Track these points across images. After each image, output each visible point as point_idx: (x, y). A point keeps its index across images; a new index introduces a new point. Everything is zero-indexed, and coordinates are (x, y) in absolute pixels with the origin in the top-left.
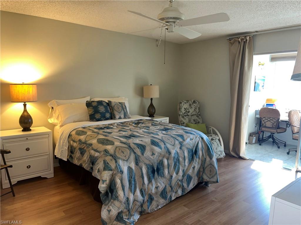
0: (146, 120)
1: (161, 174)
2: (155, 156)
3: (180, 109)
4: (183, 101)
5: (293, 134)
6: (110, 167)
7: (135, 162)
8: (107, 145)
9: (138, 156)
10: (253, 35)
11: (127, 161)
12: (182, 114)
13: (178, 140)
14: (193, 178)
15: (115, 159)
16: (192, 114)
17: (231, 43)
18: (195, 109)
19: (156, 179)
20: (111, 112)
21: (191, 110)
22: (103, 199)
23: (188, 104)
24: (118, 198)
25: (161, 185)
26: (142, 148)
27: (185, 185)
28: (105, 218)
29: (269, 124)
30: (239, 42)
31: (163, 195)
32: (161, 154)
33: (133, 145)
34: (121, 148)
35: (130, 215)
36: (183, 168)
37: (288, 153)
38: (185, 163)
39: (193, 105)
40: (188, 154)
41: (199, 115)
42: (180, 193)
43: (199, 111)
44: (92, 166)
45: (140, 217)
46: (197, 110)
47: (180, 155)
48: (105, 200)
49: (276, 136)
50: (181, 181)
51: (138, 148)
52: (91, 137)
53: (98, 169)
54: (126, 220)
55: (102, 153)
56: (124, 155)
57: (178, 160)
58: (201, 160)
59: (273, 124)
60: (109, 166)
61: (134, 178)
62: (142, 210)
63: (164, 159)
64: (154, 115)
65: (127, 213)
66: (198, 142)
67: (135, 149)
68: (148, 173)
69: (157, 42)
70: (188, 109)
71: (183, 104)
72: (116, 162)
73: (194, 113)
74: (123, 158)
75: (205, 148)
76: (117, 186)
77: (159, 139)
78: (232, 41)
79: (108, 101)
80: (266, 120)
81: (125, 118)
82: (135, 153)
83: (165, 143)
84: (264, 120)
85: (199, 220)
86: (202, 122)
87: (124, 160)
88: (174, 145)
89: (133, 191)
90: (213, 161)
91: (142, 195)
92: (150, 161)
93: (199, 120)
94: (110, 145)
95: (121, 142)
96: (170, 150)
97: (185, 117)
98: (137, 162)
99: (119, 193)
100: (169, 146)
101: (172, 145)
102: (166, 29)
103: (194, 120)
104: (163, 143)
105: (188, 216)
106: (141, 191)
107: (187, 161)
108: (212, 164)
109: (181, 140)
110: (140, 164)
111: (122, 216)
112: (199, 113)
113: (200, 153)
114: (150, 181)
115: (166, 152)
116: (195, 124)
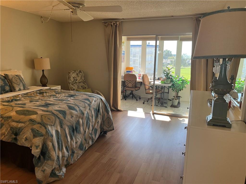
0: (46, 89)
1: (78, 132)
2: (74, 118)
3: (69, 78)
4: (71, 71)
5: (146, 90)
6: (42, 133)
7: (60, 125)
8: (30, 115)
9: (62, 120)
10: (121, 21)
11: (54, 125)
12: (71, 82)
13: (86, 103)
14: (98, 130)
15: (44, 126)
16: (79, 82)
17: (105, 25)
18: (82, 77)
19: (76, 136)
20: (9, 84)
21: (78, 79)
22: (36, 162)
23: (76, 73)
24: (51, 158)
25: (79, 140)
26: (63, 113)
27: (94, 136)
28: (41, 177)
29: (130, 85)
30: (112, 25)
31: (81, 147)
32: (77, 116)
33: (55, 111)
34: (46, 116)
35: (61, 169)
36: (92, 124)
37: (144, 103)
38: (93, 120)
39: (79, 74)
40: (94, 113)
41: (85, 82)
42: (91, 143)
43: (84, 79)
44: (14, 137)
45: (66, 169)
46: (83, 79)
47: (89, 114)
48: (38, 163)
49: (134, 92)
50: (91, 134)
51: (60, 114)
52: (5, 110)
53: (26, 138)
54: (58, 174)
55: (28, 123)
56: (50, 121)
57: (89, 118)
58: (102, 116)
59: (133, 84)
60: (40, 133)
61: (61, 138)
62: (67, 163)
63: (80, 119)
64: (47, 85)
65: (59, 169)
66: (99, 103)
67: (58, 114)
68: (70, 133)
69: (42, 18)
70: (75, 78)
71: (71, 73)
72: (46, 128)
73: (81, 81)
74: (50, 124)
75: (104, 107)
76: (49, 148)
77: (73, 104)
78: (106, 24)
79: (4, 74)
80: (129, 83)
81: (24, 89)
82: (59, 118)
83: (79, 107)
84: (127, 83)
85: (110, 158)
86: (87, 88)
87: (52, 125)
88: (85, 107)
89: (61, 149)
90: (110, 115)
91: (67, 152)
92: (70, 122)
93: (85, 86)
94: (34, 115)
95: (43, 111)
96: (83, 112)
97: (74, 85)
98: (61, 125)
99: (51, 154)
100: (82, 108)
101: (84, 108)
102: (71, 12)
103: (81, 86)
104: (77, 107)
105: (102, 158)
106: (66, 148)
107: (94, 117)
108: (109, 118)
109: (89, 103)
110: (64, 127)
111: (55, 172)
112: (84, 81)
113: (101, 110)
114: (72, 139)
115: (81, 114)
116: (83, 89)
